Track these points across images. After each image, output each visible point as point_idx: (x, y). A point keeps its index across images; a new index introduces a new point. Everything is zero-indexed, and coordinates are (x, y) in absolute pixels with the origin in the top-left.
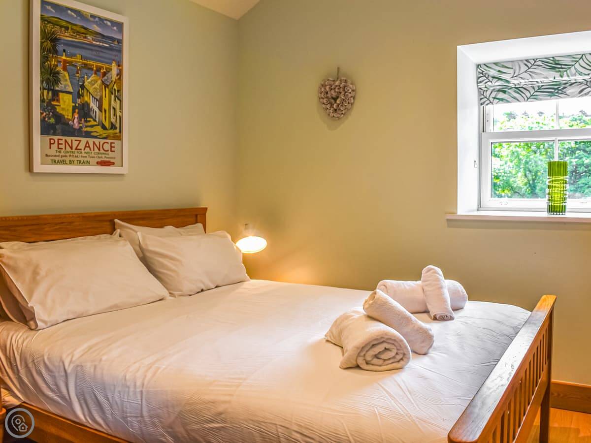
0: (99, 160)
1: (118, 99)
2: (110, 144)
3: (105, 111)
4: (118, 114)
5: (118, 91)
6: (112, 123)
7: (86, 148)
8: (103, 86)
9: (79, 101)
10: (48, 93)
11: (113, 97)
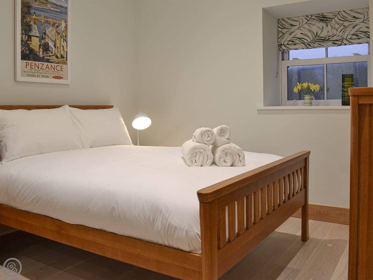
0: (54, 75)
1: (65, 41)
2: (60, 66)
3: (58, 48)
4: (65, 49)
5: (65, 36)
6: (61, 55)
7: (47, 68)
8: (57, 34)
9: (43, 41)
10: (25, 36)
11: (62, 39)
